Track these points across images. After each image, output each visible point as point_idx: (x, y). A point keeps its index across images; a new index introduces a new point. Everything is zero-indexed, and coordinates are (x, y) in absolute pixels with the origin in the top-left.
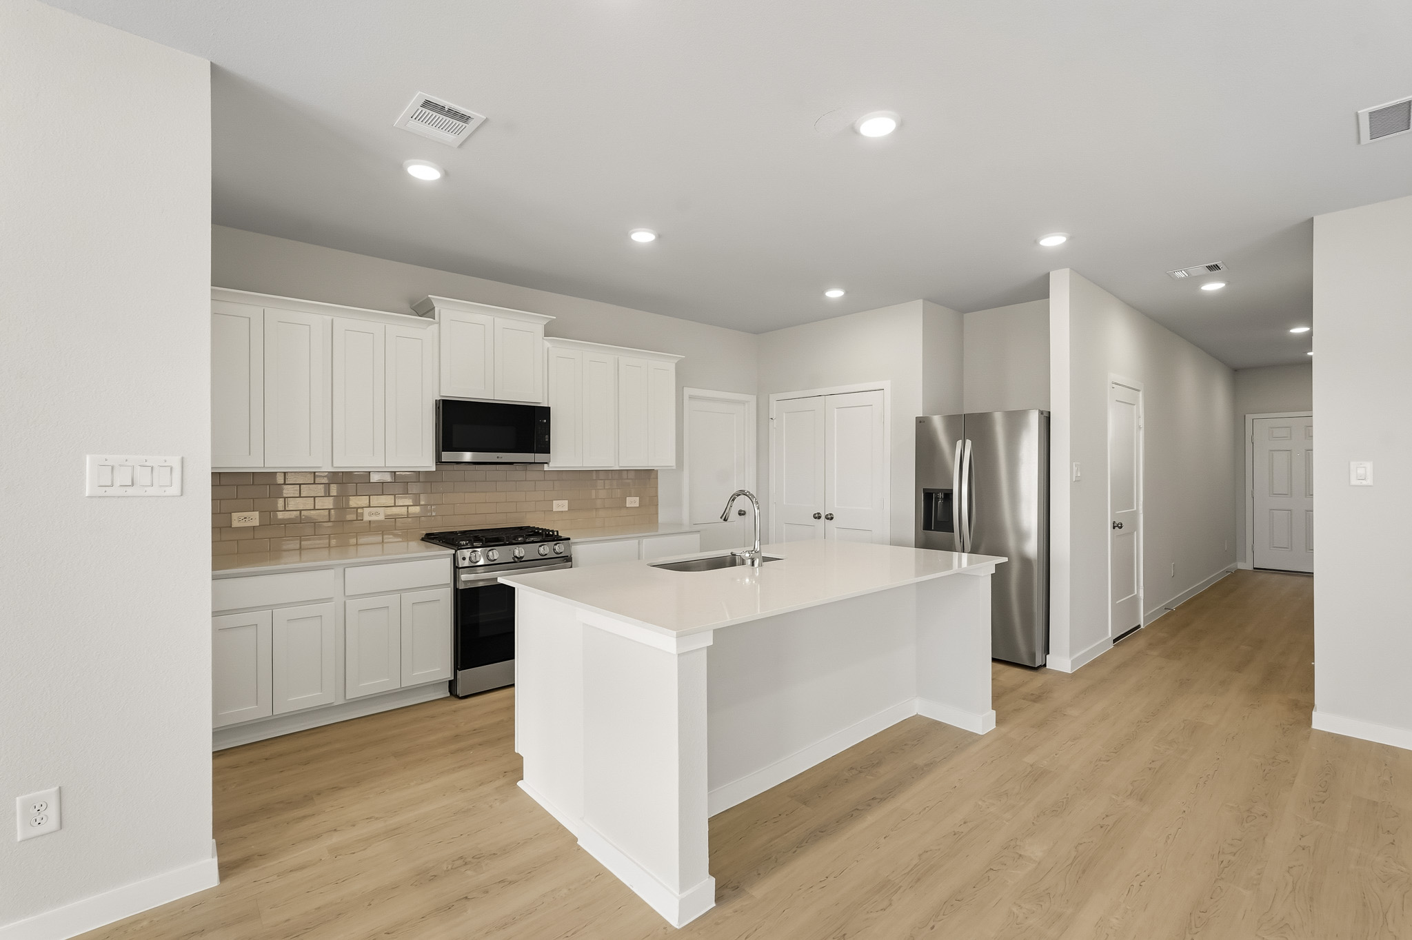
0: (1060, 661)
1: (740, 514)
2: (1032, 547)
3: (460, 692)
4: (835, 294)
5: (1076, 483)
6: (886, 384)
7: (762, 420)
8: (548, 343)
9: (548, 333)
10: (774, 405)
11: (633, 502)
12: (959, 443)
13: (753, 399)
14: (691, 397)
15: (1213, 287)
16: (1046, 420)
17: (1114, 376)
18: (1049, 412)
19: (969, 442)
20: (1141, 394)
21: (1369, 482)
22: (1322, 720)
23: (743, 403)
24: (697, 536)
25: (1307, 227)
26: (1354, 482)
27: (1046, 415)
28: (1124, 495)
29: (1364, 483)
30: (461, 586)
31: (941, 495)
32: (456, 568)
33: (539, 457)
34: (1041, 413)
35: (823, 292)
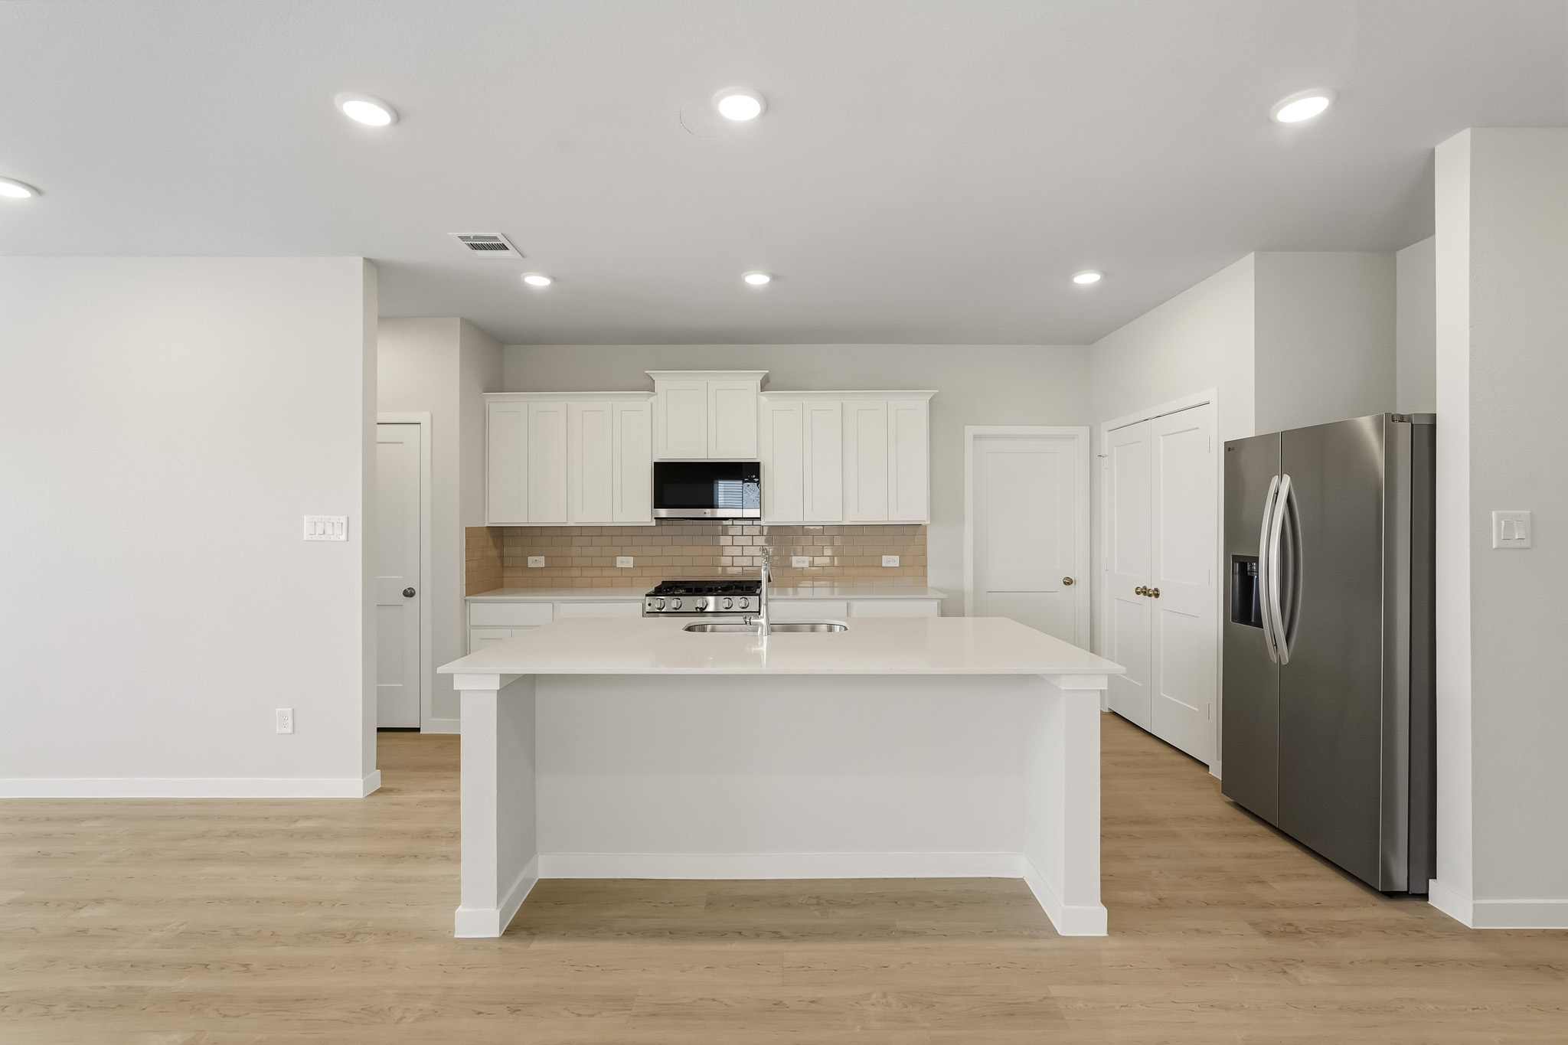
1: (1065, 584)
6: (1212, 394)
7: (1094, 456)
8: (764, 398)
9: (765, 386)
10: (1105, 439)
11: (891, 561)
12: (1276, 479)
13: (1084, 431)
14: (976, 437)
19: (1286, 479)
23: (1069, 437)
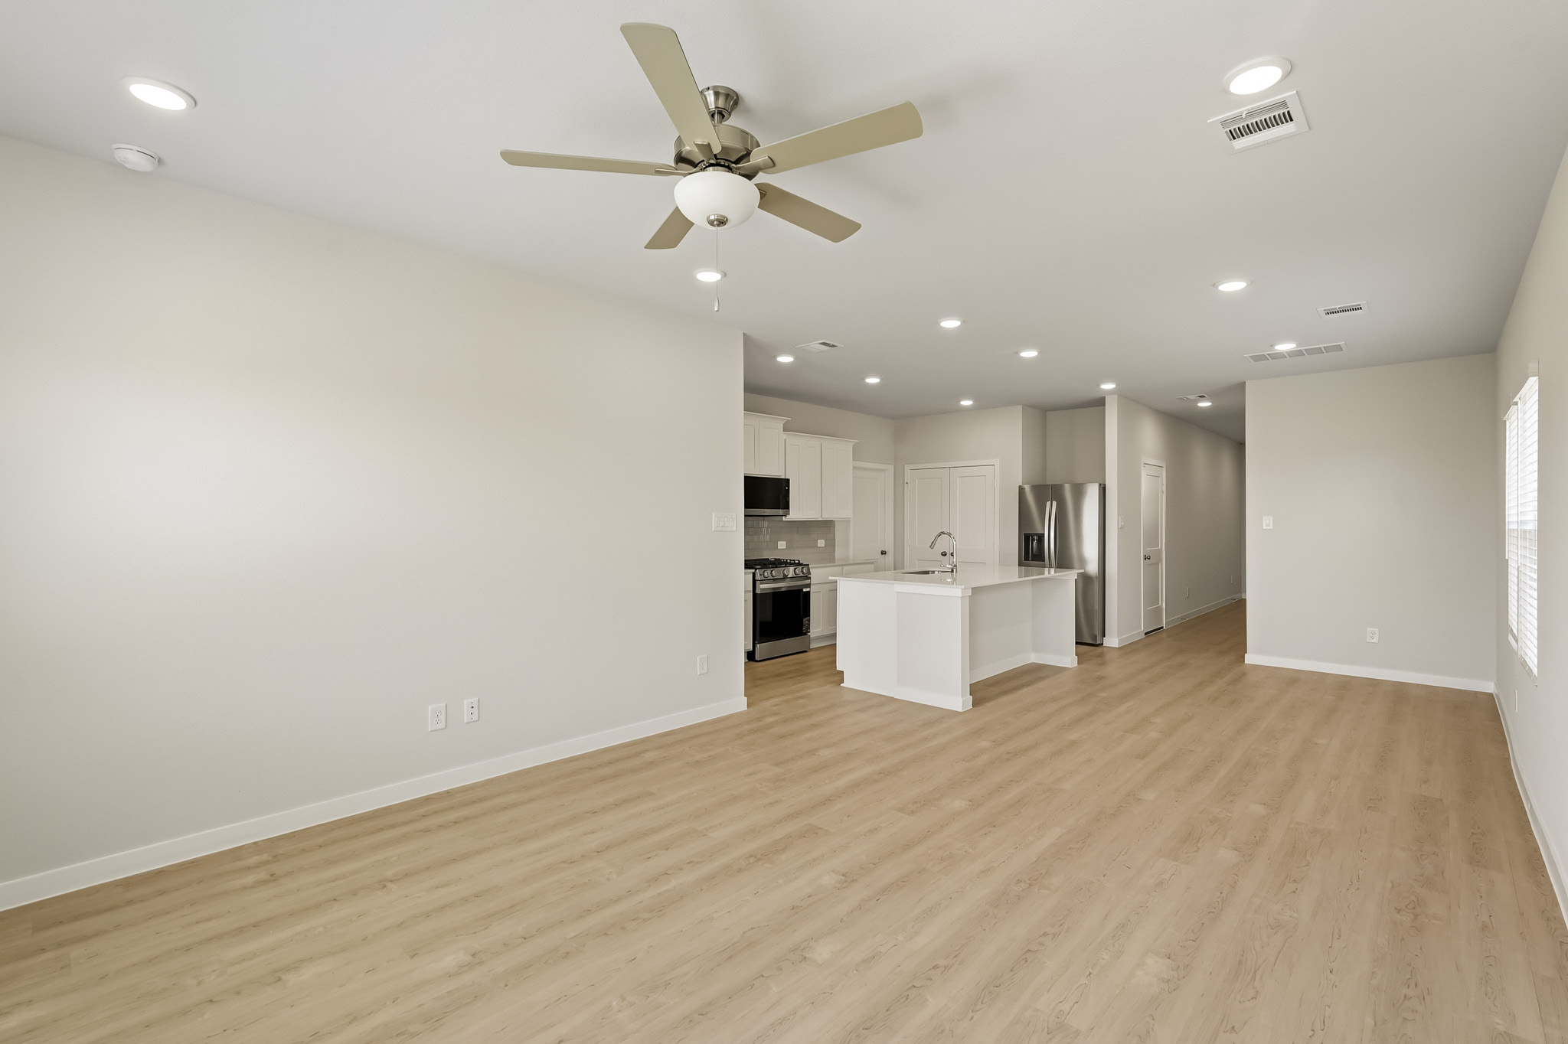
0: (1112, 641)
1: (882, 554)
2: (1093, 568)
3: (757, 658)
4: (967, 403)
5: (1121, 529)
6: (997, 462)
7: (899, 483)
8: (784, 436)
9: (785, 429)
10: (908, 474)
11: (821, 543)
12: (1048, 503)
13: (891, 468)
14: (861, 469)
15: (1204, 404)
16: (1103, 489)
17: (1145, 460)
18: (1105, 485)
19: (1054, 503)
20: (1164, 469)
21: (1271, 527)
22: (1250, 659)
23: (884, 471)
24: (873, 565)
25: (1243, 385)
26: (1265, 527)
27: (1103, 486)
28: (1152, 537)
29: (1269, 528)
30: (758, 591)
31: (1036, 538)
32: (754, 581)
33: (781, 512)
34: (1100, 485)
35: (959, 402)
